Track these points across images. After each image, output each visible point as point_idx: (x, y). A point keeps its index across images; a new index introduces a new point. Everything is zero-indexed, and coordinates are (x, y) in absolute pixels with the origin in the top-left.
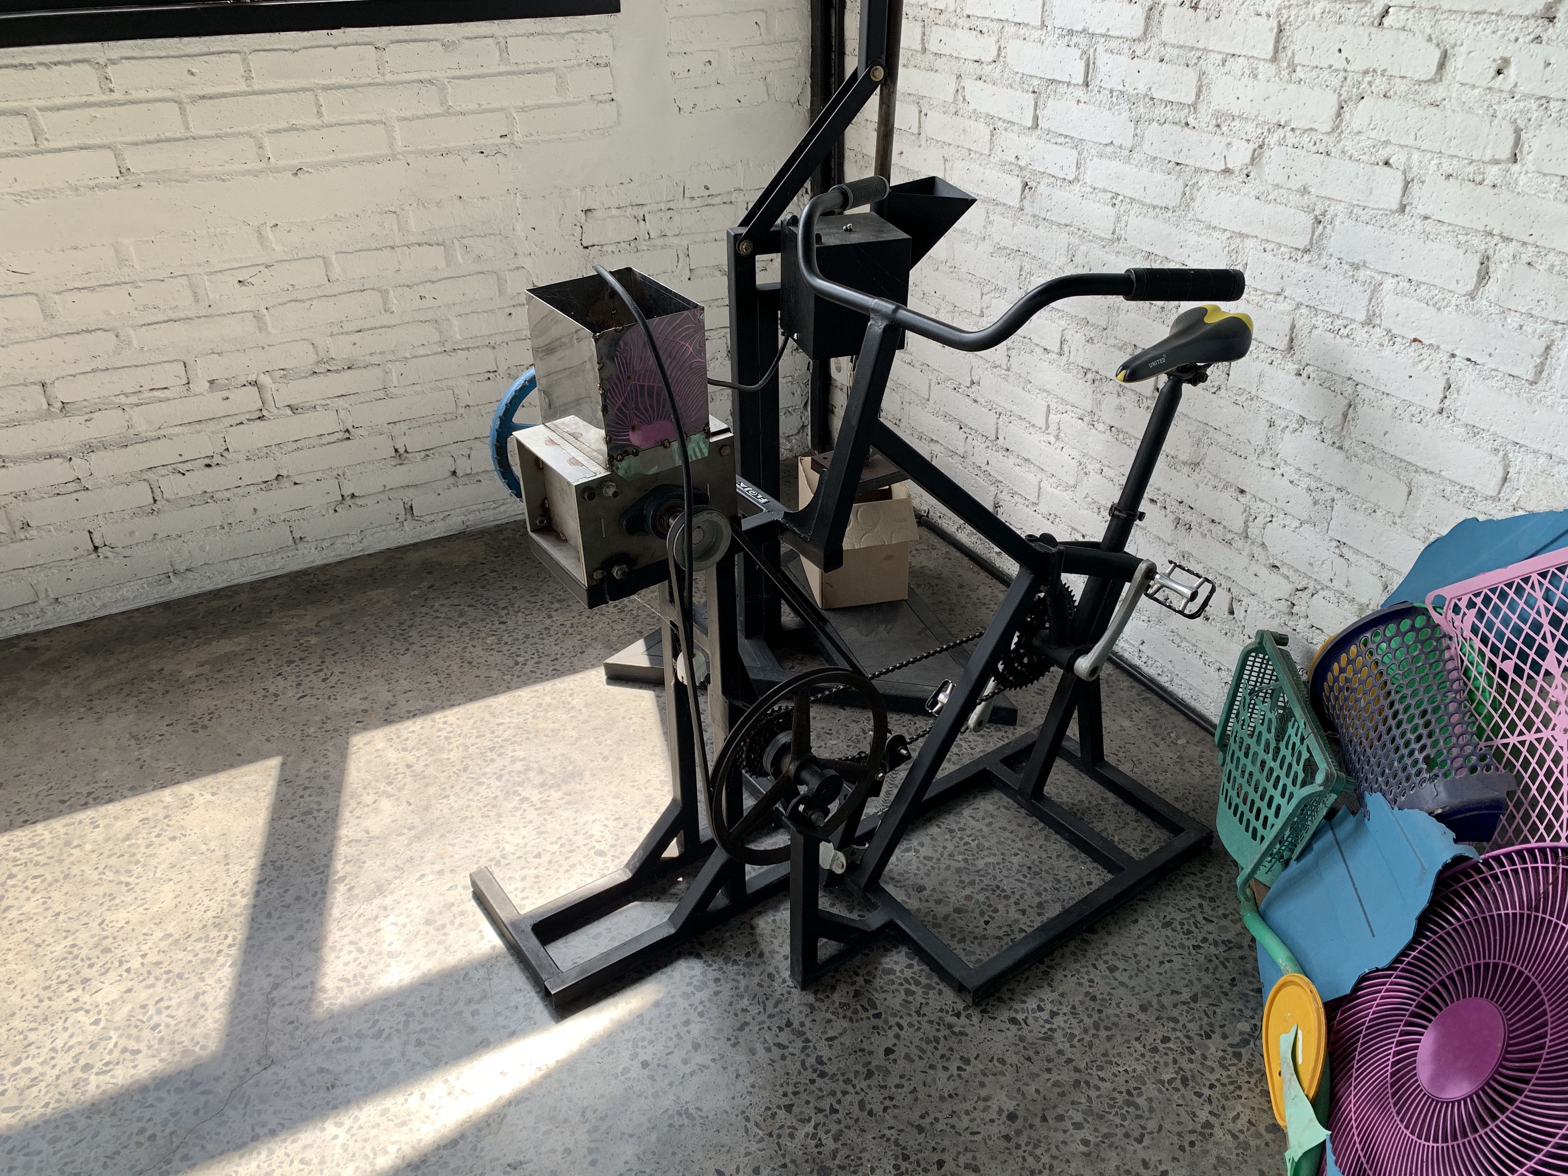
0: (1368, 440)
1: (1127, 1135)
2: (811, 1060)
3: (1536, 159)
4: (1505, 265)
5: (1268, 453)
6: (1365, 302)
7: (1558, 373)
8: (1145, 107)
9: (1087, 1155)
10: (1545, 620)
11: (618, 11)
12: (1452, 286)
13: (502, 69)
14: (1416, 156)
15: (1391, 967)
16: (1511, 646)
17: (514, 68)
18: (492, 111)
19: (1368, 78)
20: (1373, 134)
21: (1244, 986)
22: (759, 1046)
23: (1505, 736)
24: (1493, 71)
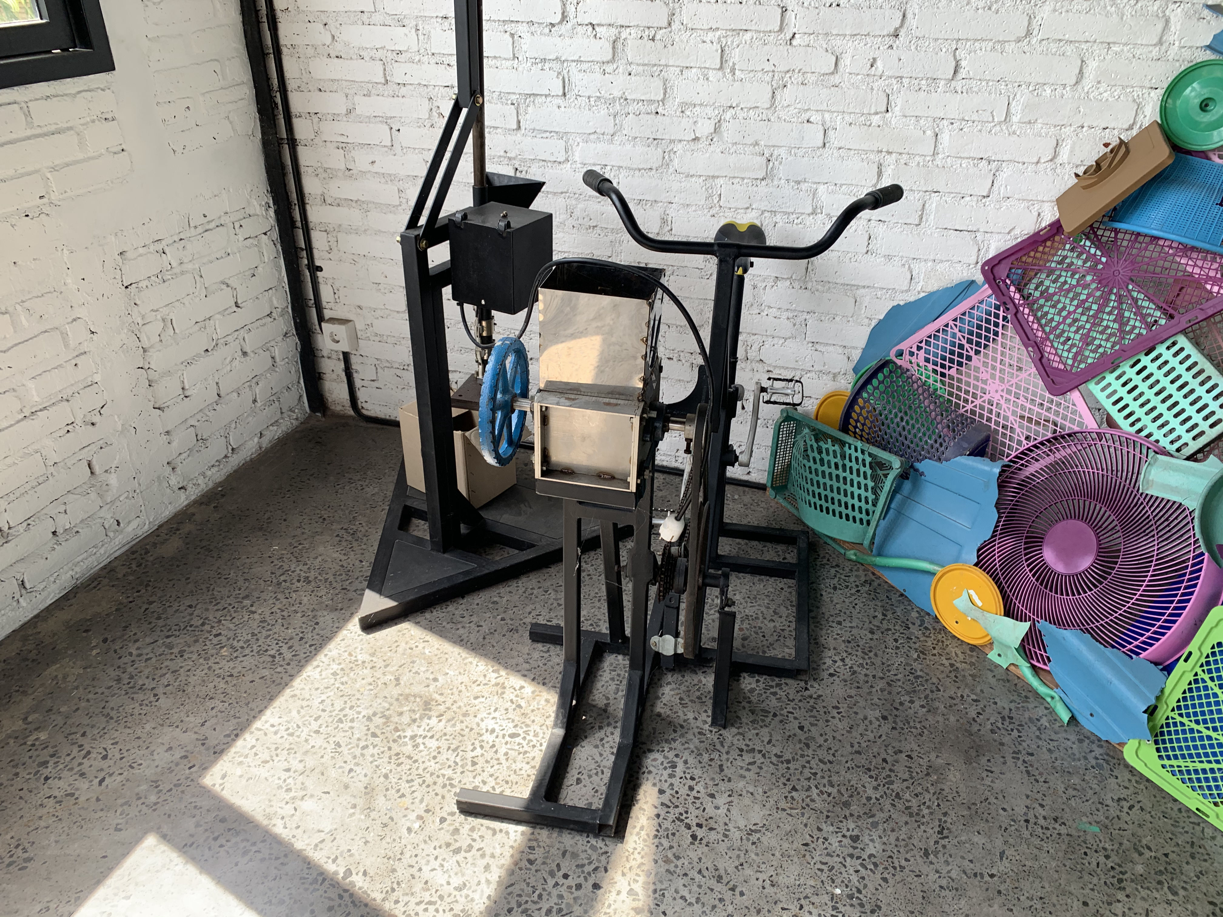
0: (825, 279)
1: (932, 692)
2: (774, 759)
3: (901, 109)
4: (892, 167)
5: (755, 305)
6: (810, 201)
7: (932, 217)
8: (620, 104)
9: (929, 711)
10: (964, 342)
11: (114, 69)
12: (863, 183)
13: (29, 133)
14: (827, 116)
15: (992, 537)
16: (952, 361)
17: (38, 131)
18: (29, 174)
19: (788, 75)
20: (799, 106)
21: (895, 598)
22: (742, 772)
23: (964, 407)
24: (869, 65)
